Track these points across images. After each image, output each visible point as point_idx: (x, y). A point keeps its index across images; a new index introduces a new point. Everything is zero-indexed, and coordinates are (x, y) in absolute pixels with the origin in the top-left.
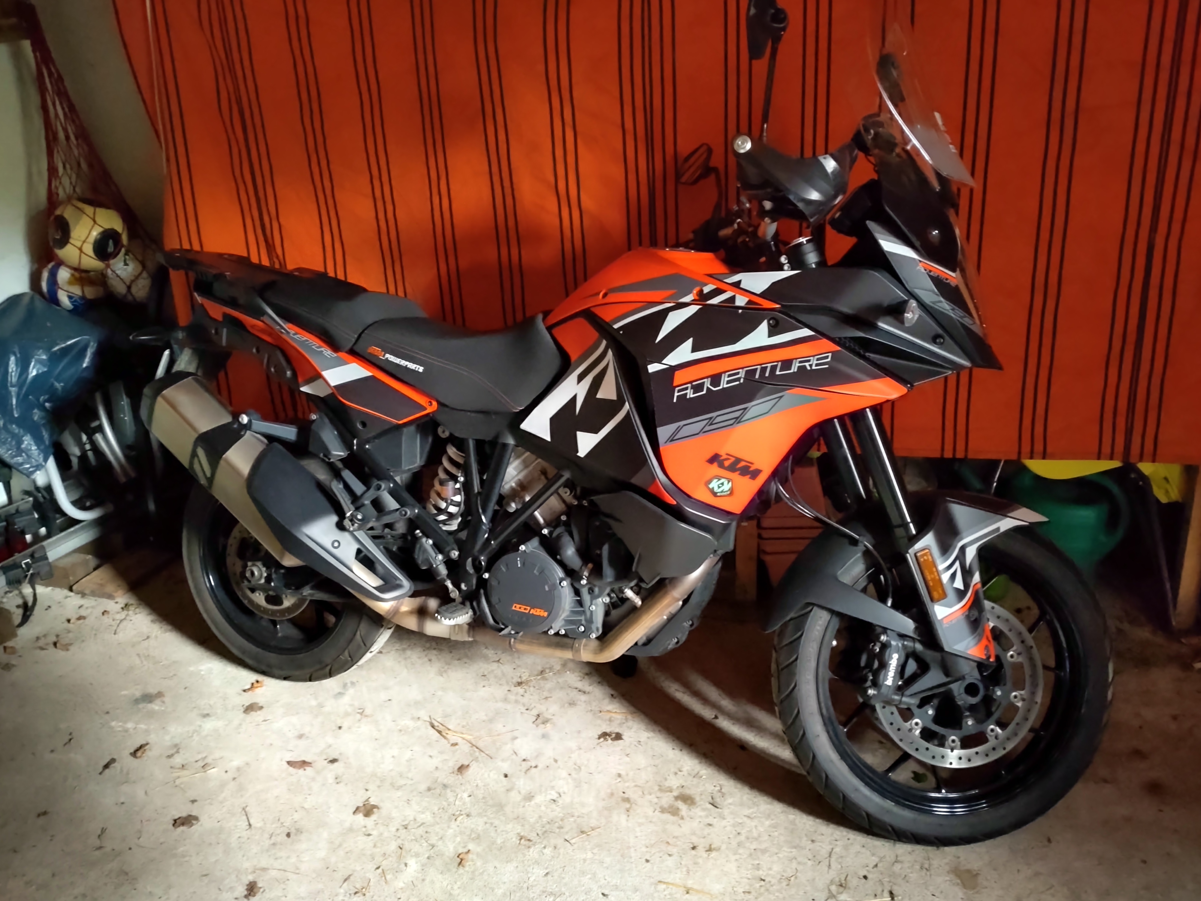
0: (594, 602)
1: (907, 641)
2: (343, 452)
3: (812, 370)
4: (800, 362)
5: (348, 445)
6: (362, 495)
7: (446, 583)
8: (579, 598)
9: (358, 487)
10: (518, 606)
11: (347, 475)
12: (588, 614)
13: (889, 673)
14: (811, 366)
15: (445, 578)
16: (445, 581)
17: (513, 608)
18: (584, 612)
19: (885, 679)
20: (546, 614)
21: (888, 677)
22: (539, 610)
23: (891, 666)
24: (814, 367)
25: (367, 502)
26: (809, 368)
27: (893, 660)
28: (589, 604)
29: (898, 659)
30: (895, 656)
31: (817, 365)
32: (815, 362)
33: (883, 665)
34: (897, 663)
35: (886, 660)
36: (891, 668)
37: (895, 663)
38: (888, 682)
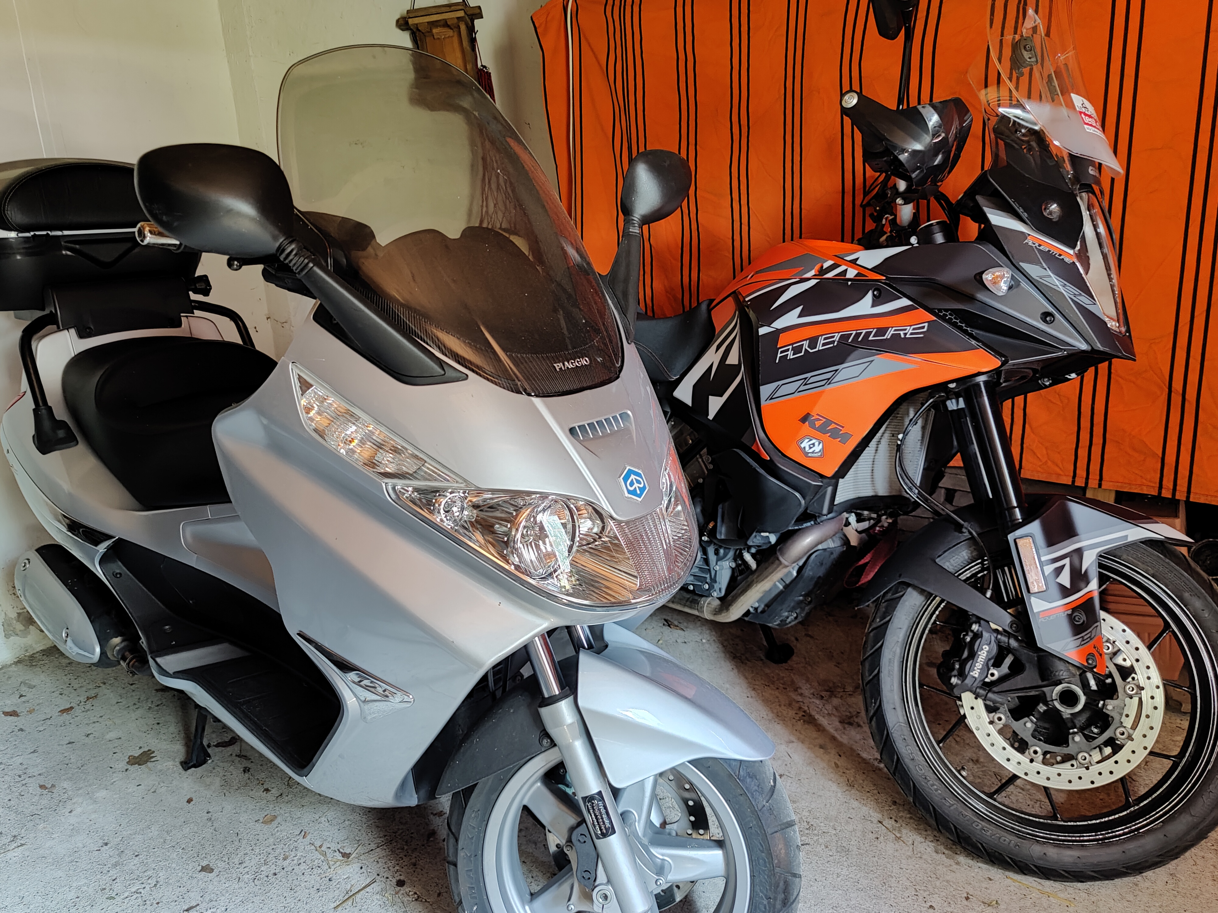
0: (719, 563)
1: (1002, 634)
3: (905, 338)
4: (895, 330)
8: (705, 556)
12: (713, 573)
13: (977, 664)
14: (905, 334)
19: (971, 669)
21: (975, 668)
23: (980, 657)
24: (908, 336)
26: (903, 336)
27: (982, 652)
28: (714, 564)
29: (989, 652)
30: (986, 648)
31: (912, 334)
32: (911, 331)
33: (973, 655)
34: (987, 655)
35: (976, 649)
36: (979, 659)
37: (985, 655)
38: (974, 672)
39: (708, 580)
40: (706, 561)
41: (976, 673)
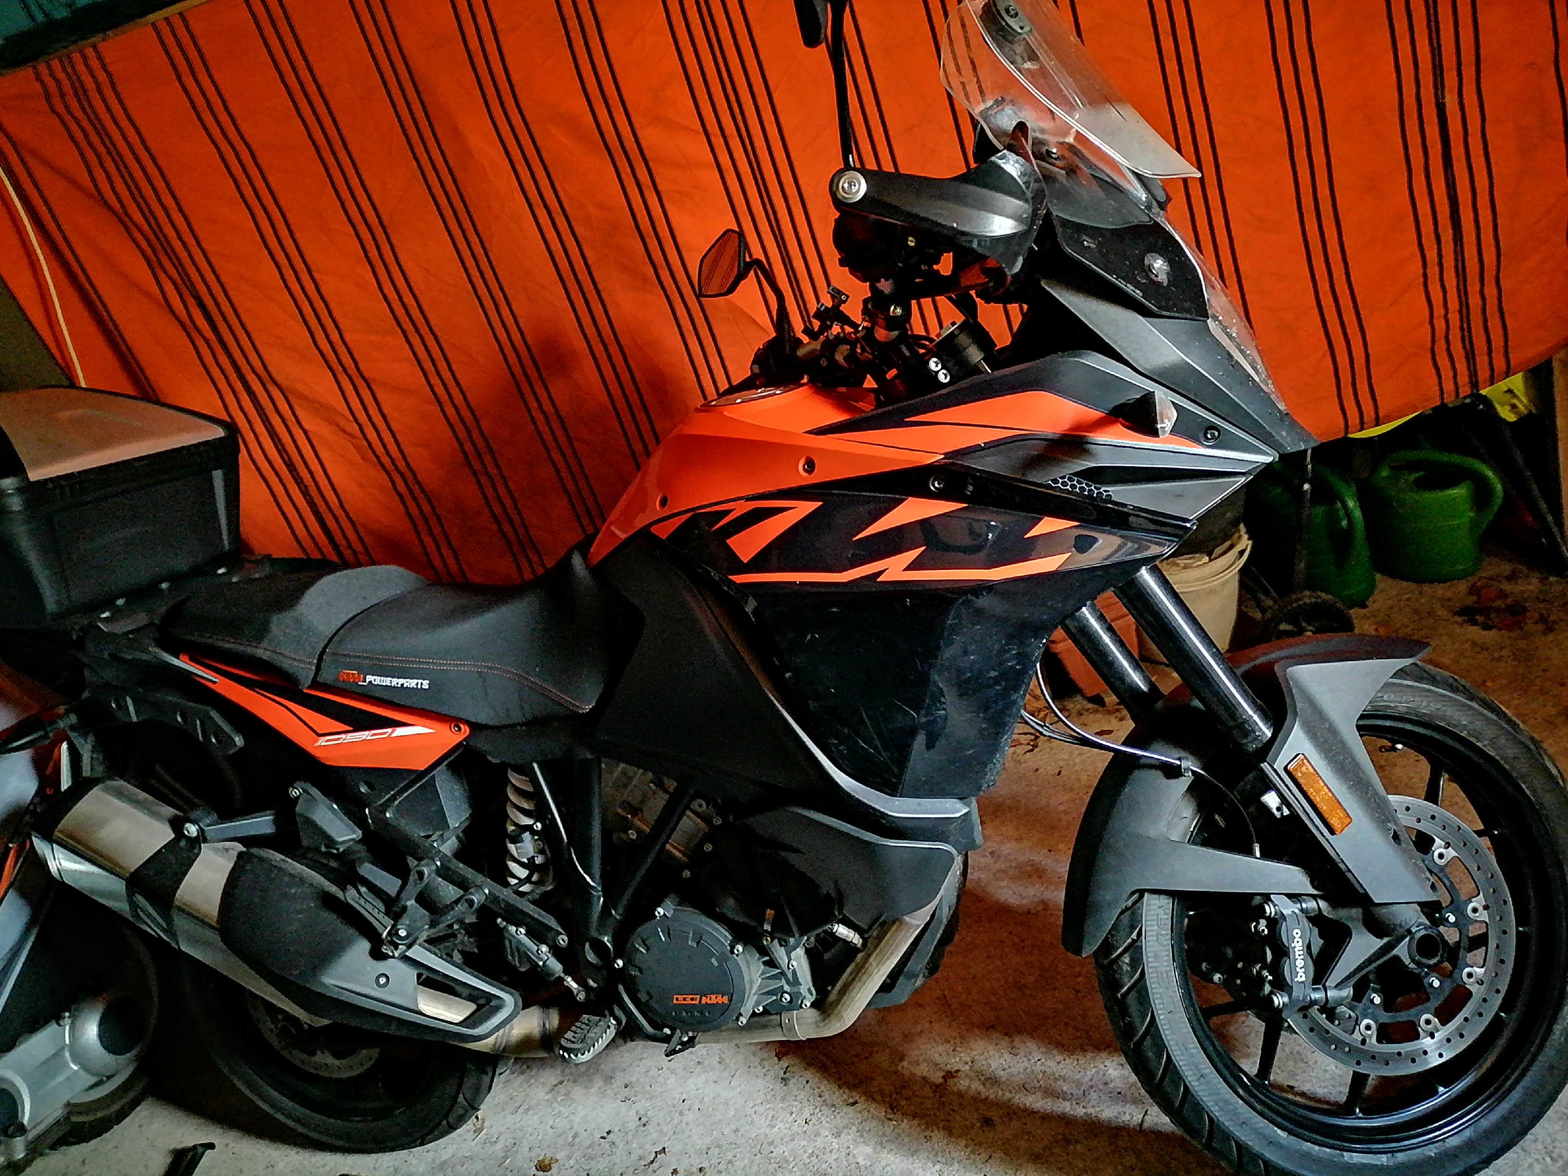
0: (793, 955)
1: (1305, 902)
2: (354, 833)
5: (359, 821)
6: (399, 893)
7: (565, 983)
8: (767, 958)
9: (390, 883)
10: (681, 997)
11: (368, 870)
12: (790, 975)
13: (1298, 963)
15: (562, 975)
16: (563, 980)
17: (675, 1002)
18: (782, 973)
19: (1293, 972)
20: (726, 999)
21: (1297, 969)
22: (713, 997)
23: (1296, 950)
25: (411, 903)
27: (1295, 940)
28: (787, 961)
29: (1300, 937)
30: (1297, 933)
33: (1282, 952)
35: (1286, 944)
36: (1297, 954)
37: (1300, 944)
38: (1299, 975)
39: (787, 988)
40: (771, 963)
41: (1300, 977)
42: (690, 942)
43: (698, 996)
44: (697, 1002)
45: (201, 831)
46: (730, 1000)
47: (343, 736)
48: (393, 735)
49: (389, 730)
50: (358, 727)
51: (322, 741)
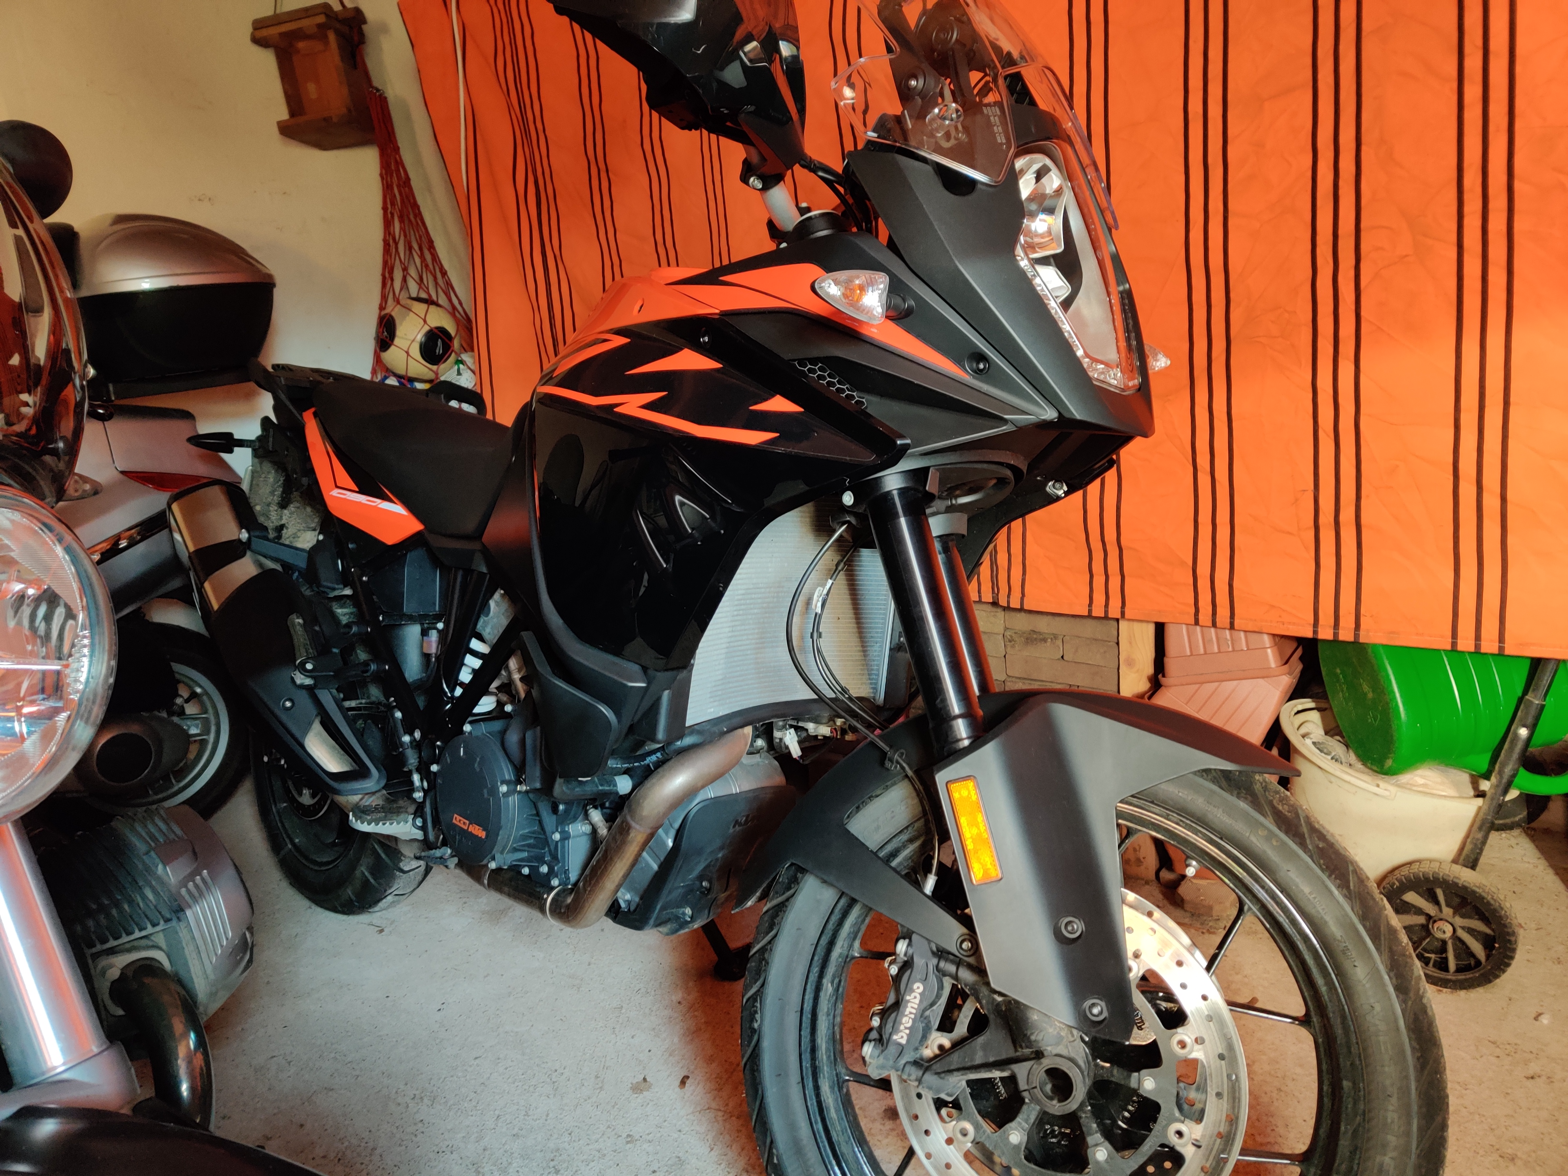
1: (947, 960)
10: (459, 818)
12: (552, 845)
13: (904, 1020)
15: (414, 769)
17: (454, 821)
19: (895, 1029)
20: (482, 834)
21: (902, 1027)
22: (477, 827)
23: (909, 1005)
27: (913, 995)
28: (553, 830)
29: (921, 994)
30: (918, 987)
33: (899, 1002)
34: (921, 1001)
35: (902, 992)
36: (908, 1010)
37: (917, 1001)
38: (900, 1034)
39: (547, 858)
40: (541, 825)
41: (901, 1037)
42: (476, 765)
43: (467, 822)
44: (466, 828)
45: (249, 539)
46: (487, 836)
47: (348, 493)
48: (380, 506)
49: (379, 501)
50: (362, 491)
51: (335, 493)
